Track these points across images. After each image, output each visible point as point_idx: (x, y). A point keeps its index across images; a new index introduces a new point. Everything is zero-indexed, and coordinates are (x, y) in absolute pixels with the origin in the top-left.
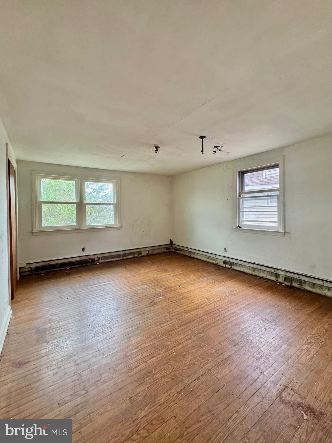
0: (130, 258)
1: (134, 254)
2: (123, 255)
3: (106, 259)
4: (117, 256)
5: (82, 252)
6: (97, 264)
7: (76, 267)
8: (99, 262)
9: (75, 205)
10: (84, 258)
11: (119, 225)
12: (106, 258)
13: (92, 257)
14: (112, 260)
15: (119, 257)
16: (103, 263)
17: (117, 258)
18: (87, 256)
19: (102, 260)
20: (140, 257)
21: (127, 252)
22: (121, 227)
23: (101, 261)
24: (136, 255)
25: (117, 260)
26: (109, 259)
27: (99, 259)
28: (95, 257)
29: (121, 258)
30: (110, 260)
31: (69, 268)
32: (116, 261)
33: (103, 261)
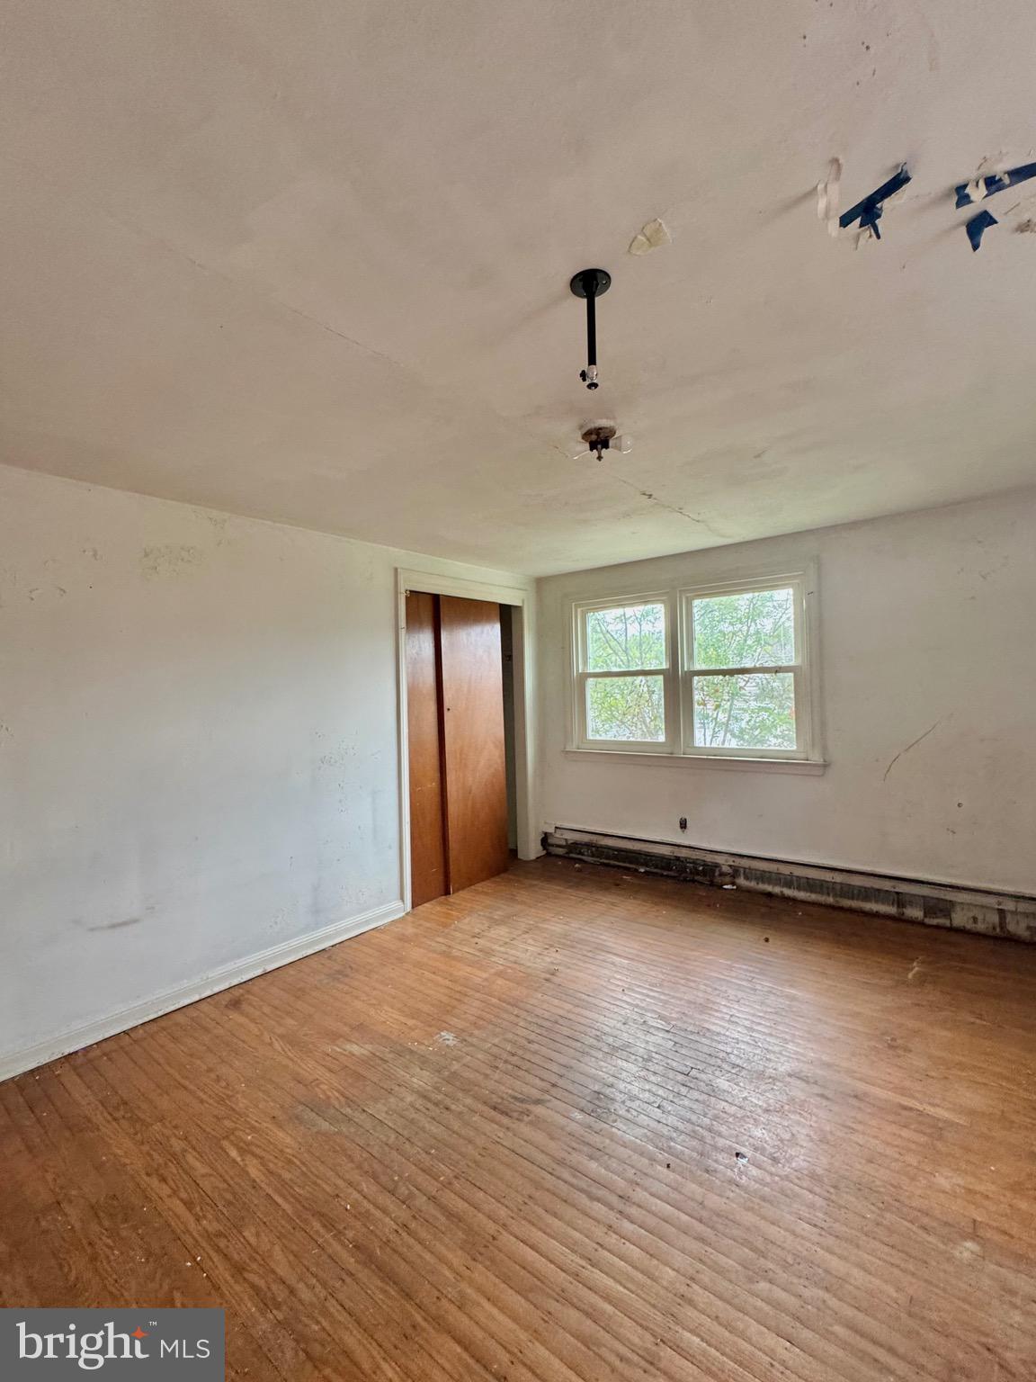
0: (876, 915)
1: (900, 900)
2: (838, 887)
3: (763, 882)
4: (811, 885)
5: (679, 829)
6: (725, 887)
7: (662, 875)
8: (733, 884)
9: (661, 678)
10: (683, 853)
11: (816, 758)
12: (763, 877)
13: (709, 858)
14: (788, 892)
15: (821, 893)
16: (749, 891)
17: (811, 892)
18: (691, 848)
19: (747, 878)
20: (938, 927)
21: (857, 881)
22: (826, 766)
23: (742, 881)
24: (915, 913)
25: (809, 899)
26: (775, 884)
27: (736, 872)
28: (720, 859)
29: (830, 900)
30: (777, 890)
31: (645, 872)
32: (803, 902)
33: (752, 884)
